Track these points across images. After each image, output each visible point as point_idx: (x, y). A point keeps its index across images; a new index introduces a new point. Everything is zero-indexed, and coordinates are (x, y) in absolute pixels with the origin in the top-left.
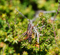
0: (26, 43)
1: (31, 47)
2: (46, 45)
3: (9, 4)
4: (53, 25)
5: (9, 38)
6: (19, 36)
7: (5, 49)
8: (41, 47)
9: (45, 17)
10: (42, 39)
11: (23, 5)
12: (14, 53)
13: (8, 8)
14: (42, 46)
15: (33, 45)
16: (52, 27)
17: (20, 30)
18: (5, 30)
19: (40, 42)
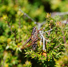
0: (30, 51)
1: (36, 55)
2: (55, 53)
3: (15, 4)
4: (62, 28)
5: (11, 45)
6: (23, 43)
7: (6, 58)
8: (48, 56)
9: (53, 19)
10: (50, 46)
11: (34, 5)
12: (19, 63)
13: (13, 9)
14: (50, 54)
15: (39, 54)
16: (61, 31)
17: (25, 35)
18: (8, 36)
19: (47, 50)
